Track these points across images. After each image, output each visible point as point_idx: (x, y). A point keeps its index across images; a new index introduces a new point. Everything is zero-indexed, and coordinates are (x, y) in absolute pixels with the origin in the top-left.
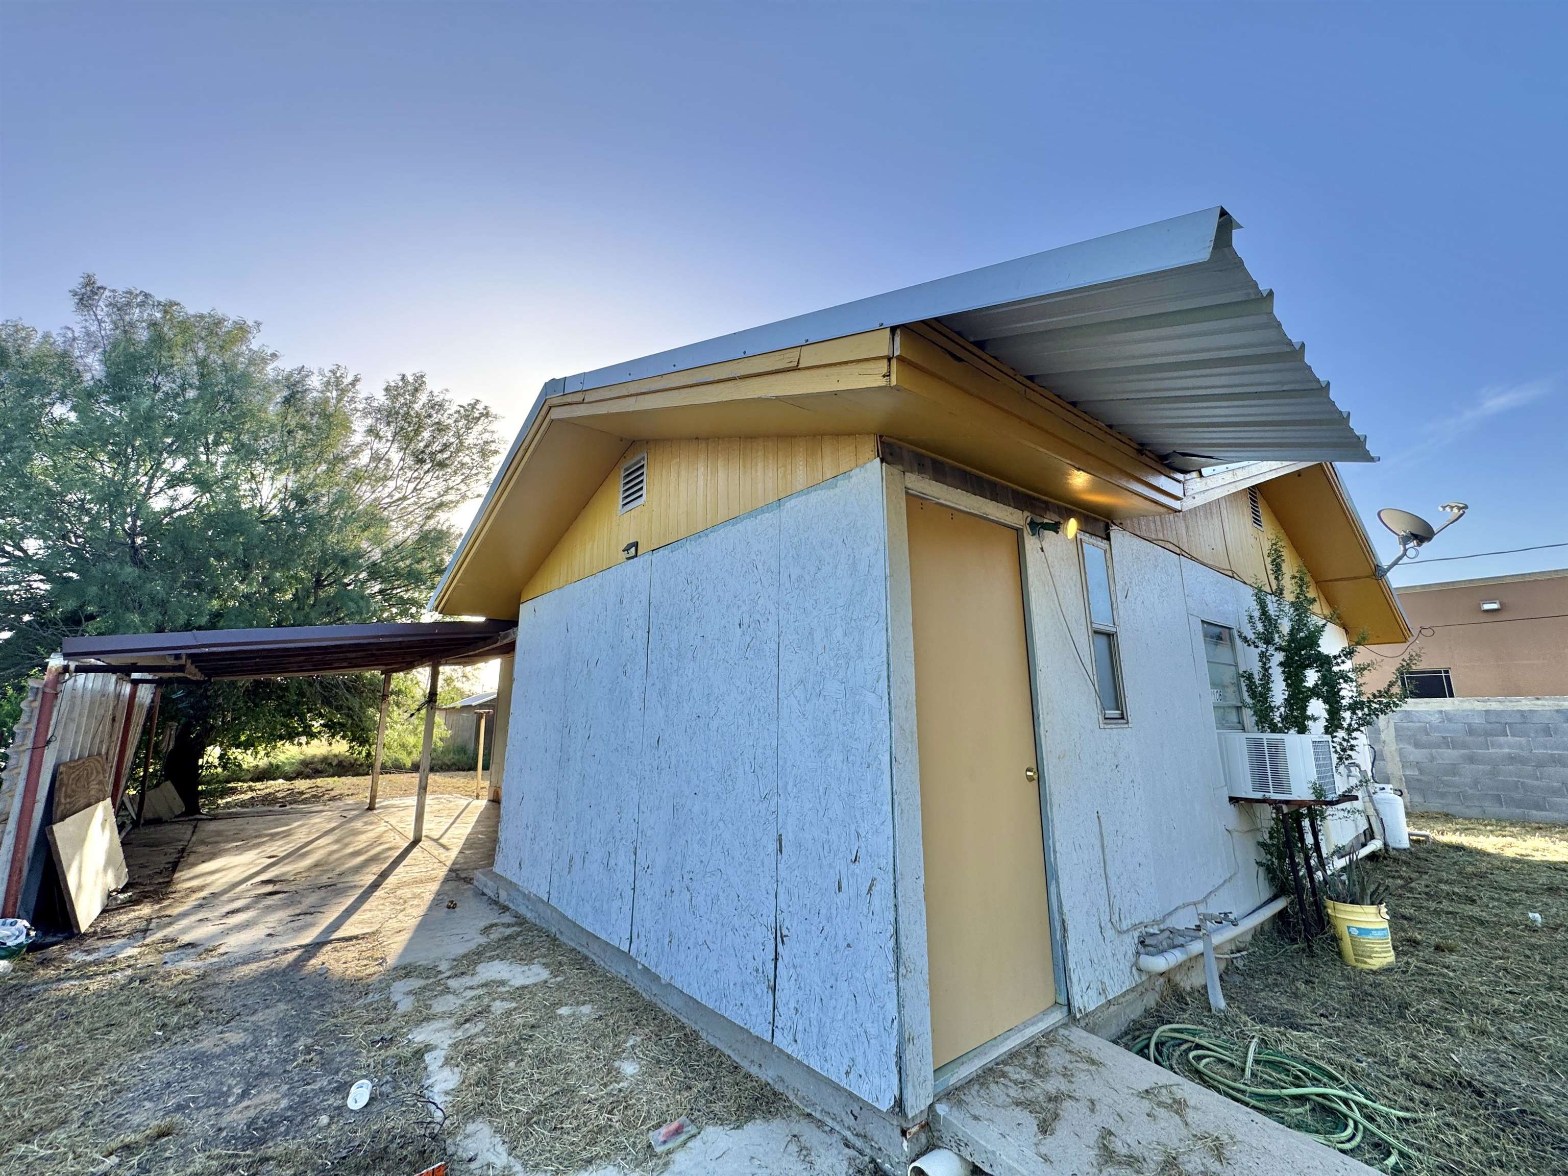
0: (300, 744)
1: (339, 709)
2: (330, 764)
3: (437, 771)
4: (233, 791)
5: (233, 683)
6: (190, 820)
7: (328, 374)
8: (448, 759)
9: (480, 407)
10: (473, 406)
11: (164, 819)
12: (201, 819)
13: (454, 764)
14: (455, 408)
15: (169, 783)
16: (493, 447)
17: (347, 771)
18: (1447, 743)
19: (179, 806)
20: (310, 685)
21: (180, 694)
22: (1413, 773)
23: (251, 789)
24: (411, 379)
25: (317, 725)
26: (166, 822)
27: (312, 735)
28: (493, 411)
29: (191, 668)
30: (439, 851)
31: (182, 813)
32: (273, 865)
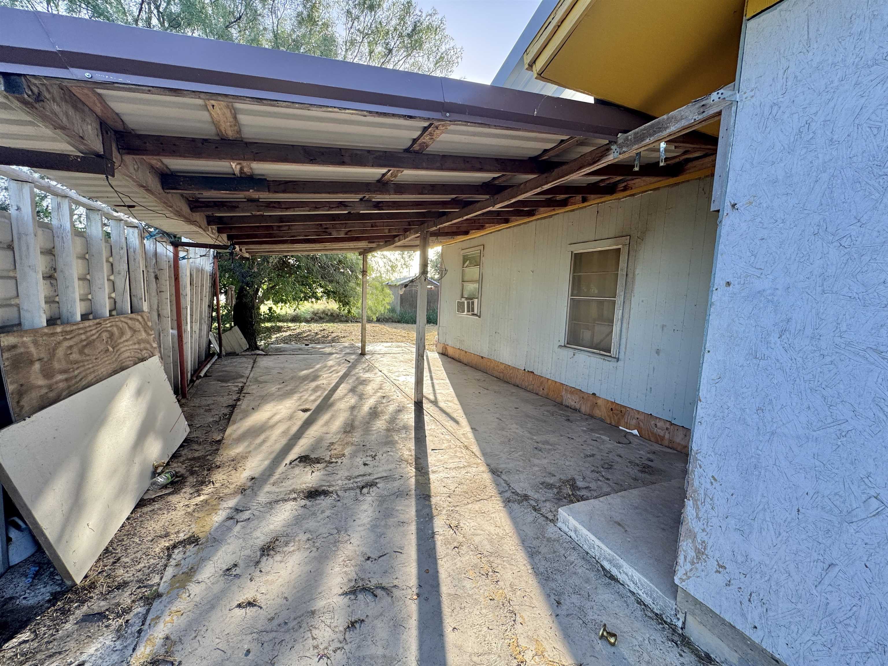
0: (312, 302)
2: (327, 314)
3: (382, 322)
6: (252, 355)
8: (387, 315)
11: (237, 352)
12: (259, 355)
13: (390, 318)
15: (236, 327)
17: (335, 319)
19: (245, 344)
25: (319, 292)
26: (238, 355)
27: (317, 298)
30: (450, 424)
31: (248, 349)
32: (308, 424)
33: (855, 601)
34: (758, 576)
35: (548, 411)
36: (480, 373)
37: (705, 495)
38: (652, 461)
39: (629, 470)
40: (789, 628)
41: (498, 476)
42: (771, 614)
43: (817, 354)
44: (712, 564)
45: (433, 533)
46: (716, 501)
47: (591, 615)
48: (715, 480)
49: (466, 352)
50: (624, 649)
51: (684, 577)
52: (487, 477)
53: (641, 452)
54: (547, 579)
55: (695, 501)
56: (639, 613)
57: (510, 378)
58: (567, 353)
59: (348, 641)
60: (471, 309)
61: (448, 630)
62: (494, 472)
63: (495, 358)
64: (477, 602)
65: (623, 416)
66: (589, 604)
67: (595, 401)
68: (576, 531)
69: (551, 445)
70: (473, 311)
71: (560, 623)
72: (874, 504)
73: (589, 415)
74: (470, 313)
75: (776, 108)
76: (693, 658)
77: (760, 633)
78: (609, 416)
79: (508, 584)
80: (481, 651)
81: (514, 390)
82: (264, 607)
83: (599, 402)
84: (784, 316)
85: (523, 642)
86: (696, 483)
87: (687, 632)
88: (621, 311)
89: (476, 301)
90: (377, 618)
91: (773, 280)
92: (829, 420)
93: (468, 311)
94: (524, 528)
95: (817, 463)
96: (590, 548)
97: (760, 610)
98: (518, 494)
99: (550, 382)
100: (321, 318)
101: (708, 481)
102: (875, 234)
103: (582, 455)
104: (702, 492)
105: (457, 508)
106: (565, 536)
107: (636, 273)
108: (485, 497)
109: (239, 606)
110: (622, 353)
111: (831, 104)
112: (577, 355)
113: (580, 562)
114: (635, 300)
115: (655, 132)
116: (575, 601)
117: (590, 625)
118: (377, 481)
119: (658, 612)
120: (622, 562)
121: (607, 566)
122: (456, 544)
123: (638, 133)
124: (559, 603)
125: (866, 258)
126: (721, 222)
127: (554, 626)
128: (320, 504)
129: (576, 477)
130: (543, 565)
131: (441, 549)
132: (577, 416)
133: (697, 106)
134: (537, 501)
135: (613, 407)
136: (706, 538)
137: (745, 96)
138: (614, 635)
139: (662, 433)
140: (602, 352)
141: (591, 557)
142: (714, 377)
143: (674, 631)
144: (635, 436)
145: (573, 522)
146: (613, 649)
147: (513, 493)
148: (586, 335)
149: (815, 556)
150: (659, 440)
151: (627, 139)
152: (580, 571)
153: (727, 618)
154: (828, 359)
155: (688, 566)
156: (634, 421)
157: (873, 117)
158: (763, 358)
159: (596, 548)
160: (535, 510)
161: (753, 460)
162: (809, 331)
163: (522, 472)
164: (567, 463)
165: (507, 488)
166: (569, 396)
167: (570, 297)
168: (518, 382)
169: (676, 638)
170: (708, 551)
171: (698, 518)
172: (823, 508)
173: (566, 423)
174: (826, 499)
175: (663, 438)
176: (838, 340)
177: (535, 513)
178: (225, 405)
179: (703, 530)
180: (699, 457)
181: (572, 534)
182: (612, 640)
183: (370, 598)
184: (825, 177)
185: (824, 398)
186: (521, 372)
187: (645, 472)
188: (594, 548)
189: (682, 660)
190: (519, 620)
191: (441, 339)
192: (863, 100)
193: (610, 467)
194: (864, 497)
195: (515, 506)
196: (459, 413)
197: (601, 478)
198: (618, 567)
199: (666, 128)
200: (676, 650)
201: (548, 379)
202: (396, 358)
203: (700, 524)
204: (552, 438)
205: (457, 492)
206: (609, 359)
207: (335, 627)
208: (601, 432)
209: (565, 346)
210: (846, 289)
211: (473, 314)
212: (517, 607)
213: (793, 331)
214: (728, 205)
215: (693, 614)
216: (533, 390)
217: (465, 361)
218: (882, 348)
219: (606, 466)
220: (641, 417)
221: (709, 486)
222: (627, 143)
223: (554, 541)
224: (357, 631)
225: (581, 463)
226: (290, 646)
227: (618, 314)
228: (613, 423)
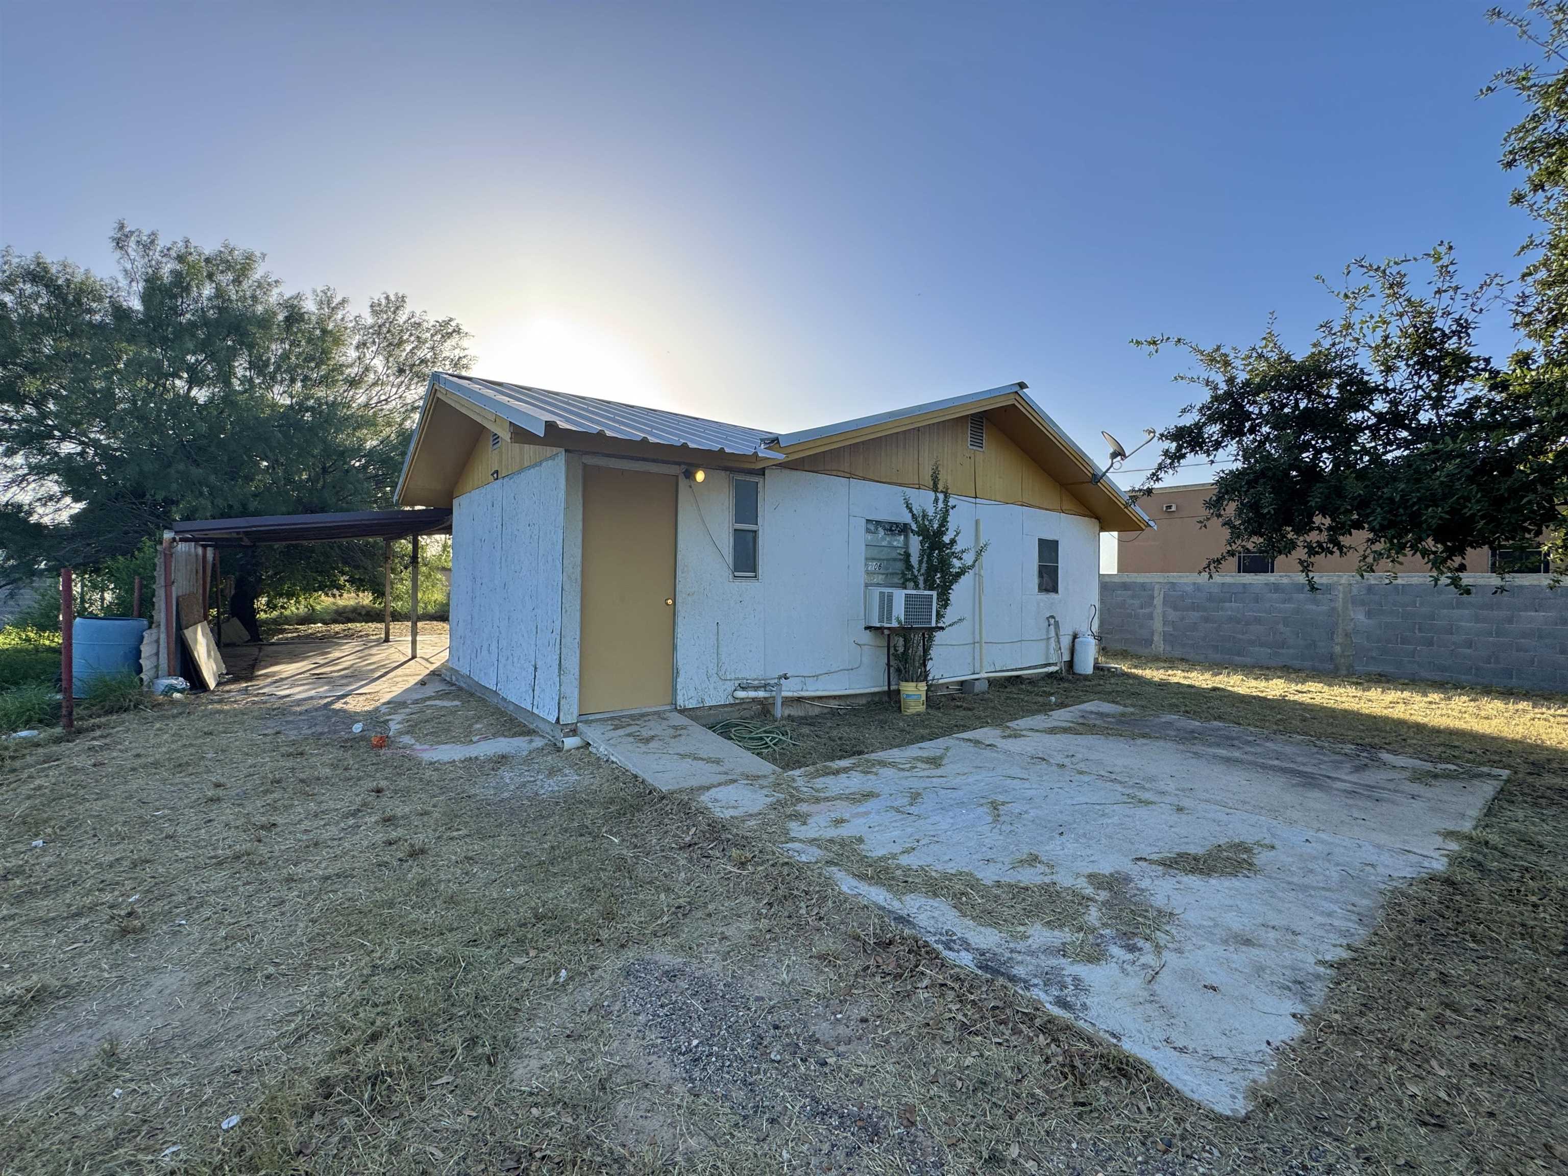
0: (334, 596)
1: (357, 567)
2: (360, 614)
4: (283, 631)
5: (271, 547)
7: (320, 294)
9: (453, 324)
10: (448, 323)
11: (237, 643)
14: (432, 323)
16: (464, 361)
17: (369, 618)
18: (1194, 607)
19: (246, 635)
20: (332, 548)
21: (241, 555)
22: (1169, 629)
23: (296, 630)
24: (392, 298)
25: (342, 579)
26: (238, 645)
27: (340, 588)
28: (464, 328)
29: (245, 539)
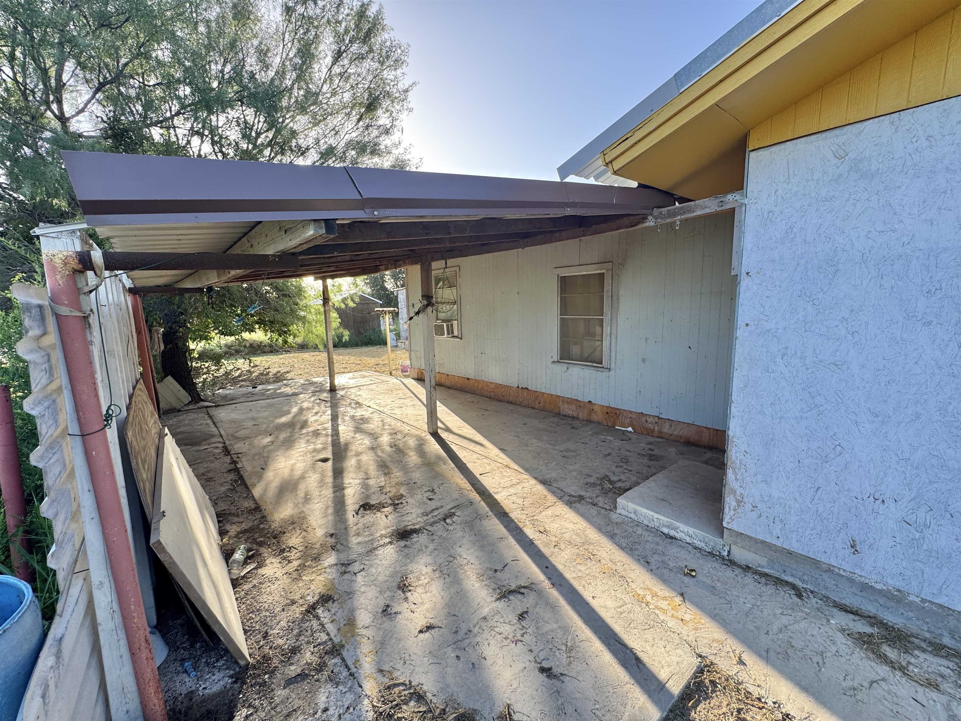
6: (197, 408)
11: (179, 408)
12: (207, 407)
15: (170, 377)
19: (185, 396)
30: (477, 448)
31: (190, 402)
32: (338, 473)
33: (832, 504)
34: (778, 506)
35: (553, 423)
36: (469, 396)
37: (741, 463)
38: (652, 450)
39: (641, 460)
40: (797, 531)
41: (550, 485)
42: (787, 526)
43: (804, 368)
44: (748, 507)
45: (531, 540)
46: (748, 466)
47: (672, 564)
48: (747, 453)
49: (448, 375)
50: (700, 577)
51: (730, 521)
52: (540, 488)
53: (642, 445)
54: (631, 550)
55: (734, 469)
56: (698, 555)
57: (503, 396)
58: (560, 368)
59: (527, 627)
60: (450, 331)
61: (589, 599)
62: (544, 482)
63: (483, 378)
64: (595, 577)
65: (618, 417)
66: (666, 558)
67: (591, 408)
68: (635, 512)
69: (574, 451)
70: (453, 333)
71: (656, 575)
72: (839, 448)
73: (587, 421)
74: (450, 336)
75: (771, 214)
76: (740, 570)
77: (781, 540)
78: (605, 419)
79: (608, 560)
80: (620, 605)
81: (511, 407)
82: (443, 626)
83: (595, 408)
84: (784, 346)
85: (640, 592)
86: (734, 458)
87: (731, 557)
88: (609, 328)
89: (455, 323)
90: (535, 607)
91: (776, 323)
92: (813, 406)
93: (448, 334)
94: (594, 520)
95: (808, 431)
96: (649, 522)
97: (780, 526)
98: (574, 496)
99: (545, 396)
100: (237, 352)
101: (742, 454)
102: (831, 299)
103: (602, 456)
104: (738, 462)
105: (535, 518)
106: (626, 519)
107: (620, 294)
108: (551, 504)
109: (421, 632)
110: (613, 364)
111: (804, 219)
112: (570, 369)
113: (646, 533)
114: (621, 318)
115: (684, 213)
116: (657, 558)
117: (675, 570)
118: (453, 511)
119: (709, 551)
120: (678, 524)
121: (666, 530)
122: (554, 544)
123: (670, 211)
124: (648, 562)
125: (827, 312)
126: (739, 283)
127: (653, 576)
128: (418, 541)
129: (608, 474)
130: (624, 542)
131: (546, 551)
132: (576, 423)
133: (717, 201)
134: (591, 498)
135: (609, 411)
136: (743, 492)
137: (750, 202)
138: (694, 570)
139: (651, 426)
140: (594, 364)
141: (652, 528)
142: (742, 386)
143: (723, 558)
144: (631, 432)
145: (632, 506)
146: (695, 580)
147: (570, 496)
148: (575, 350)
149: (809, 485)
150: (650, 433)
151: (661, 213)
152: (649, 539)
153: (760, 537)
154: (810, 371)
155: (732, 513)
156: (628, 420)
157: (827, 231)
158: (773, 372)
159: (655, 520)
160: (594, 505)
161: (771, 436)
162: (799, 354)
163: (566, 479)
164: (595, 464)
165: (563, 494)
166: (566, 406)
167: (559, 317)
168: (511, 399)
169: (726, 563)
170: (745, 500)
171: (736, 479)
172: (812, 457)
173: (573, 431)
174: (814, 451)
175: (653, 431)
176: (815, 359)
177: (595, 508)
178: (225, 471)
179: (741, 487)
180: (734, 440)
181: (633, 516)
182: (694, 574)
183: (519, 596)
184: (803, 262)
185: (810, 393)
186: (514, 389)
187: (653, 460)
188: (653, 521)
189: (735, 573)
190: (629, 580)
191: (414, 363)
192: (821, 220)
193: (627, 462)
194: (833, 446)
195: (578, 505)
196: (478, 437)
197: (625, 471)
198: (675, 529)
199: (694, 212)
200: (729, 569)
201: (543, 393)
202: (372, 390)
203: (738, 483)
204: (570, 445)
205: (526, 506)
206: (603, 370)
207: (510, 621)
208: (604, 434)
209: (558, 362)
210: (817, 330)
211: (453, 337)
212: (623, 573)
213: (789, 354)
214: (744, 272)
215: (736, 543)
216: (528, 404)
217: (448, 383)
218: (838, 363)
219: (624, 461)
220: (634, 416)
221: (742, 457)
222: (661, 215)
223: (621, 523)
224: (528, 619)
225: (605, 462)
226: (486, 644)
227: (607, 329)
228: (610, 424)
